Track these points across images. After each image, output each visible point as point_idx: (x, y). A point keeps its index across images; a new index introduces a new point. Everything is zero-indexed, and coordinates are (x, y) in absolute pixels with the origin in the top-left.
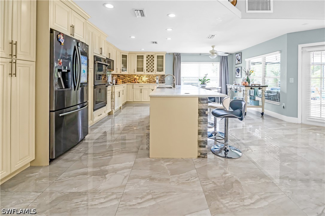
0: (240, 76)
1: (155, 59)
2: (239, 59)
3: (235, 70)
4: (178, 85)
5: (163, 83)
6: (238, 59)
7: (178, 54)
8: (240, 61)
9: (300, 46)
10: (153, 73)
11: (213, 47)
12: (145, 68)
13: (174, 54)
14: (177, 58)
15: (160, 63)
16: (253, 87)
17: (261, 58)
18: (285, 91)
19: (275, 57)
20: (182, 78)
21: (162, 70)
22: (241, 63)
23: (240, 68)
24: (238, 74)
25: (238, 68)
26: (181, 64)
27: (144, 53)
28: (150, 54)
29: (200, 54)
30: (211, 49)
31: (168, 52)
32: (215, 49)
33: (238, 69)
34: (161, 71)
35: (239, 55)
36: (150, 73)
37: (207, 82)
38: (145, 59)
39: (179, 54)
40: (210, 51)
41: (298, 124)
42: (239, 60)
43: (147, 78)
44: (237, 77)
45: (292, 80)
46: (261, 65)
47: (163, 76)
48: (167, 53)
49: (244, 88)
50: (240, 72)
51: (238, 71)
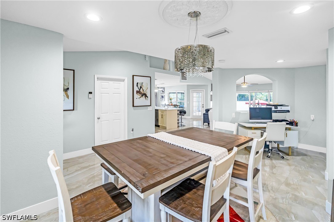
0: (164, 100)
9: (191, 90)
41: (190, 119)
42: (163, 92)
44: (161, 100)
49: (172, 106)
50: (164, 97)
51: (163, 97)
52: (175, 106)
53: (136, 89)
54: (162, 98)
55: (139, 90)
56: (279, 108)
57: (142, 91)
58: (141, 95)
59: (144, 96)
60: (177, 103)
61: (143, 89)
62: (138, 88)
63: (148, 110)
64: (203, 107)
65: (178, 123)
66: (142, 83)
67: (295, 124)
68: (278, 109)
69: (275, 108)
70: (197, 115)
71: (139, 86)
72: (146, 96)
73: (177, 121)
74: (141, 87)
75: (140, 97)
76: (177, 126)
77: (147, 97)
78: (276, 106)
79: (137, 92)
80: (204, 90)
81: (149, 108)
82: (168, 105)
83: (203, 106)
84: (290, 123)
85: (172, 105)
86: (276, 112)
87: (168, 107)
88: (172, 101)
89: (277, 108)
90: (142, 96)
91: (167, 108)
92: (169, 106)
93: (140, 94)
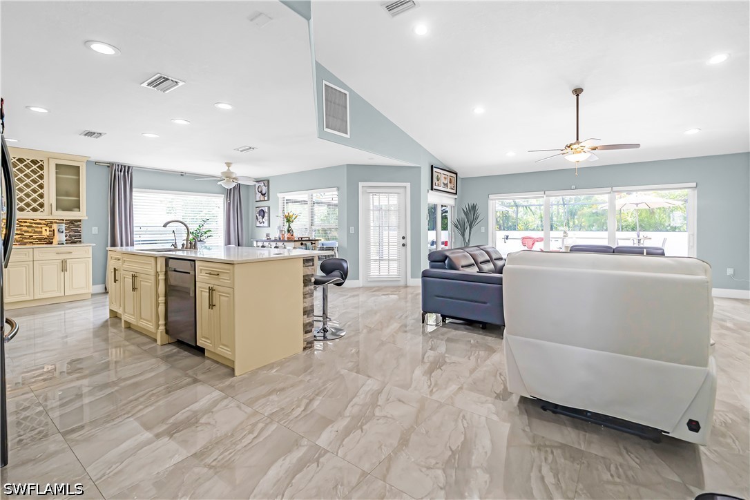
0: (266, 224)
1: (50, 173)
2: (264, 192)
3: (253, 213)
4: (127, 245)
5: (75, 242)
6: (261, 192)
7: (125, 167)
8: (266, 195)
9: (361, 184)
10: (37, 215)
11: (228, 165)
13: (112, 164)
14: (120, 178)
15: (70, 188)
16: (304, 243)
17: (307, 195)
18: (345, 244)
19: (331, 195)
20: (135, 229)
21: (75, 206)
22: (269, 199)
23: (266, 210)
24: (261, 220)
25: (262, 208)
26: (134, 194)
28: (28, 157)
29: (182, 174)
30: (225, 169)
31: (95, 157)
32: (232, 169)
33: (262, 210)
34: (70, 210)
35: (263, 184)
37: (206, 235)
39: (129, 167)
40: (223, 173)
41: (360, 288)
42: (263, 195)
44: (258, 224)
45: (352, 230)
46: (306, 206)
47: (74, 223)
48: (90, 159)
49: (292, 244)
50: (266, 215)
51: (262, 213)
52: (303, 242)
54: (260, 218)
60: (311, 231)
64: (404, 245)
65: (308, 328)
70: (384, 273)
73: (301, 319)
76: (302, 345)
80: (408, 185)
82: (280, 240)
83: (403, 241)
85: (290, 240)
87: (276, 247)
88: (291, 225)
91: (277, 251)
92: (280, 244)
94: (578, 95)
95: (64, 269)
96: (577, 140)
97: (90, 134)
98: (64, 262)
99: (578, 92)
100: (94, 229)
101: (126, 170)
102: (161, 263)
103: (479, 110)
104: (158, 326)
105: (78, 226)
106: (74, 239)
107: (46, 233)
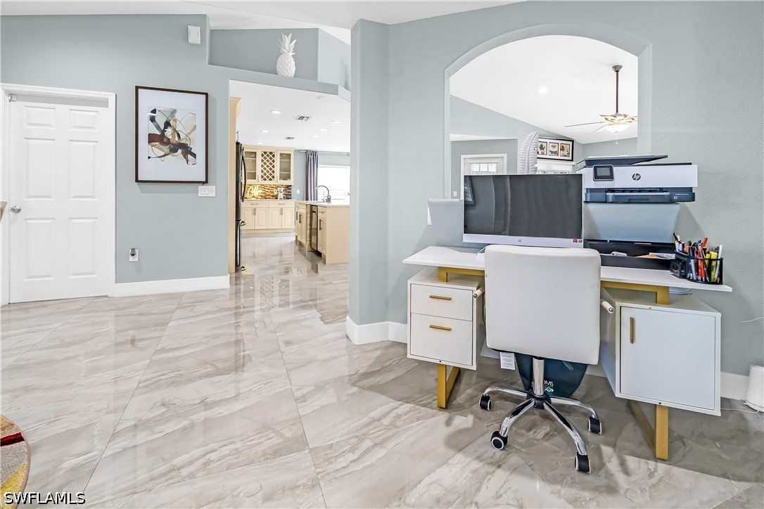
1: (277, 159)
5: (288, 199)
7: (314, 152)
9: (462, 157)
10: (272, 183)
12: (259, 174)
13: (307, 151)
14: (311, 159)
15: (285, 166)
21: (288, 177)
27: (258, 147)
28: (268, 151)
34: (286, 180)
36: (267, 182)
38: (259, 158)
39: (316, 152)
43: (261, 191)
45: (455, 194)
47: (288, 187)
48: (296, 149)
53: (147, 128)
55: (159, 133)
56: (623, 178)
57: (174, 137)
58: (166, 149)
59: (180, 151)
61: (175, 130)
62: (158, 127)
63: (200, 195)
66: (174, 112)
67: (703, 270)
68: (617, 183)
69: (596, 177)
71: (161, 121)
72: (187, 151)
74: (167, 124)
75: (165, 155)
77: (194, 156)
78: (603, 167)
79: (152, 138)
80: (503, 155)
81: (203, 191)
84: (677, 260)
86: (601, 197)
89: (611, 177)
90: (174, 150)
93: (162, 143)
94: (617, 71)
95: (281, 214)
96: (617, 112)
97: (302, 118)
98: (282, 209)
99: (617, 69)
100: (297, 192)
101: (314, 154)
102: (309, 207)
103: (543, 91)
104: (307, 241)
105: (290, 189)
106: (288, 197)
107: (275, 193)
